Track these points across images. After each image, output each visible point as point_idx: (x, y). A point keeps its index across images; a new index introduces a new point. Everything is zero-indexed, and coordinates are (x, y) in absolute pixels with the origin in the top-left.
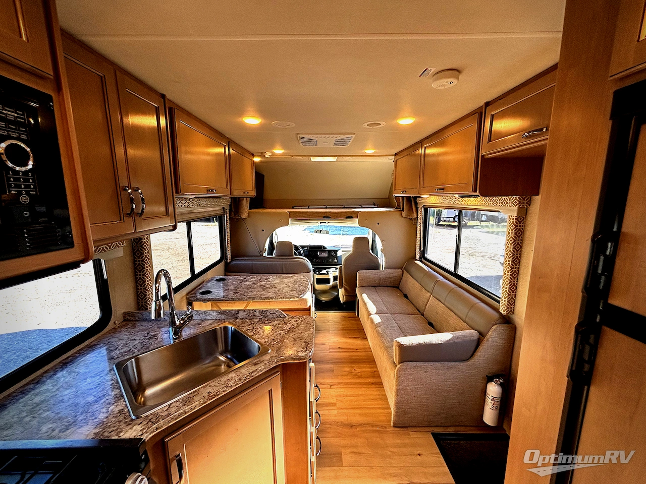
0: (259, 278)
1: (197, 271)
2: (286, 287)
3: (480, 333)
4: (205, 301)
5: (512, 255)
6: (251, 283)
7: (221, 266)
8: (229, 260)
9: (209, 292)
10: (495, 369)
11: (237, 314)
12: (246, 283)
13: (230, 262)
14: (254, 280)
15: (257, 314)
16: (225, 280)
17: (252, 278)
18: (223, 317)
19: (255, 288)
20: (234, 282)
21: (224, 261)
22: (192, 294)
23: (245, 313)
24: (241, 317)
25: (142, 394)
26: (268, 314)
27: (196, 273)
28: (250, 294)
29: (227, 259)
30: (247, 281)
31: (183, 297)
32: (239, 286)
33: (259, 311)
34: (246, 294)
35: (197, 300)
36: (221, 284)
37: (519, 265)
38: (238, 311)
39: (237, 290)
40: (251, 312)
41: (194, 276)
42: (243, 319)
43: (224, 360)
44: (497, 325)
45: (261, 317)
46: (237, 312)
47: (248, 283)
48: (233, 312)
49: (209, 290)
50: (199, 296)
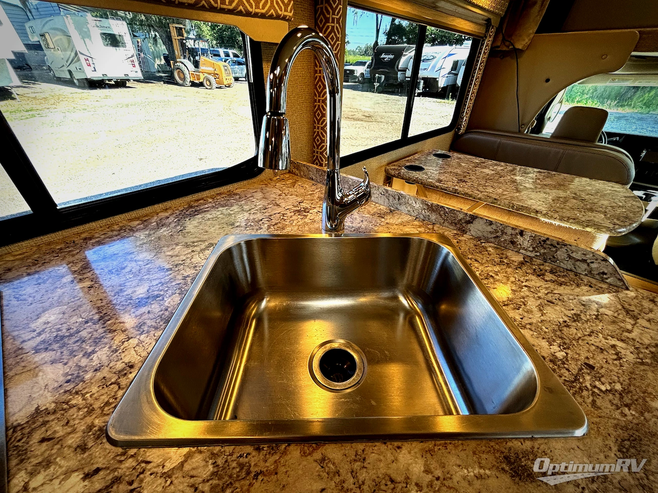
0: (511, 168)
1: (412, 133)
2: (574, 198)
4: (409, 181)
6: (493, 172)
7: (448, 136)
8: (462, 130)
9: (419, 169)
11: (469, 222)
12: (484, 170)
13: (463, 135)
14: (500, 168)
15: (525, 242)
16: (449, 157)
17: (496, 165)
18: (433, 217)
19: (500, 183)
20: (463, 164)
21: (453, 131)
22: (394, 165)
23: (489, 229)
24: (474, 233)
25: (257, 303)
26: (561, 254)
27: (409, 136)
28: (490, 190)
29: (459, 129)
30: (485, 167)
31: (382, 167)
32: (470, 172)
33: (534, 238)
34: (481, 188)
35: (399, 176)
36: (440, 161)
38: (474, 218)
39: (465, 177)
40: (509, 231)
41: (405, 140)
42: (479, 239)
43: (407, 305)
45: (533, 255)
46: (468, 218)
47: (487, 171)
48: (461, 216)
49: (421, 165)
50: (404, 171)
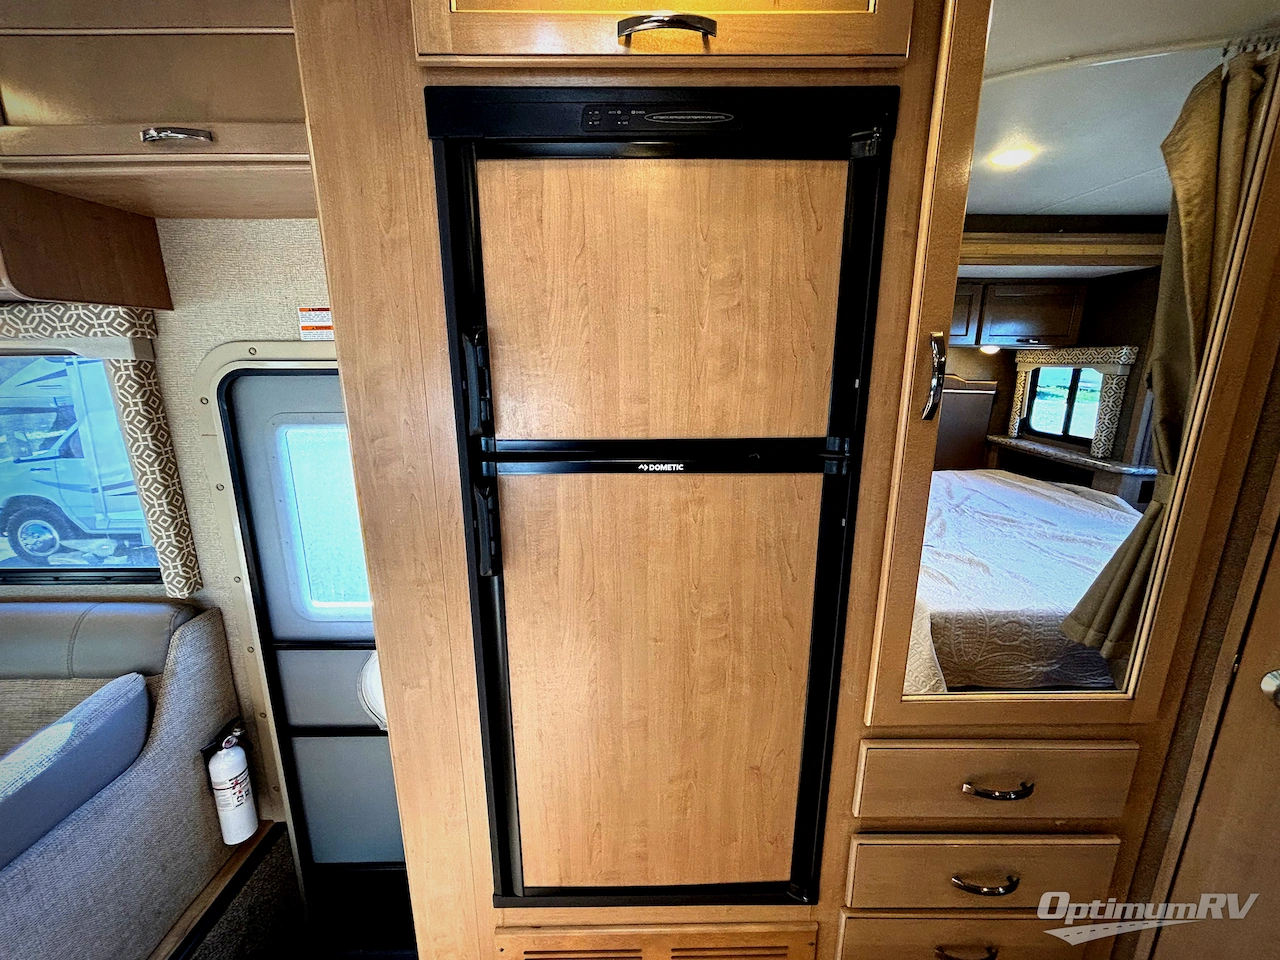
3: (146, 673)
5: (155, 455)
10: (210, 723)
37: (178, 477)
44: (181, 628)
